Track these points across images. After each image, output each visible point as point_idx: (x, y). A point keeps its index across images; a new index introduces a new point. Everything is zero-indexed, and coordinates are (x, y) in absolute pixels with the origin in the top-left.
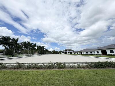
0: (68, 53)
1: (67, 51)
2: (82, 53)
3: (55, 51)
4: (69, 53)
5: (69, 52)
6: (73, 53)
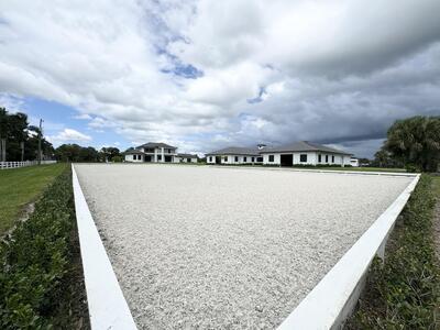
0: (159, 157)
1: (152, 150)
2: (223, 161)
3: (76, 146)
4: (163, 160)
5: (162, 154)
6: (176, 160)
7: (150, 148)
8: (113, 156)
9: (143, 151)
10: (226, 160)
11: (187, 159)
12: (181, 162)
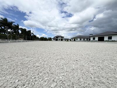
0: (59, 39)
1: (58, 38)
7: (57, 37)
8: (50, 39)
9: (55, 38)
10: (77, 40)
11: (67, 40)
12: (65, 41)
